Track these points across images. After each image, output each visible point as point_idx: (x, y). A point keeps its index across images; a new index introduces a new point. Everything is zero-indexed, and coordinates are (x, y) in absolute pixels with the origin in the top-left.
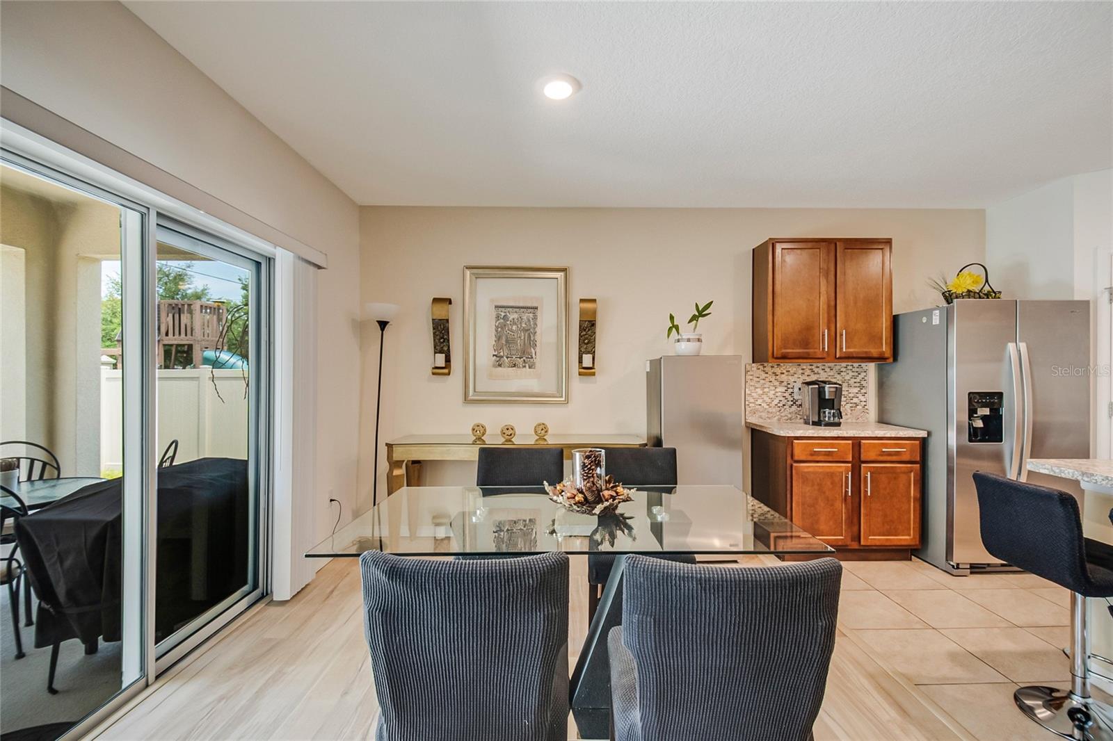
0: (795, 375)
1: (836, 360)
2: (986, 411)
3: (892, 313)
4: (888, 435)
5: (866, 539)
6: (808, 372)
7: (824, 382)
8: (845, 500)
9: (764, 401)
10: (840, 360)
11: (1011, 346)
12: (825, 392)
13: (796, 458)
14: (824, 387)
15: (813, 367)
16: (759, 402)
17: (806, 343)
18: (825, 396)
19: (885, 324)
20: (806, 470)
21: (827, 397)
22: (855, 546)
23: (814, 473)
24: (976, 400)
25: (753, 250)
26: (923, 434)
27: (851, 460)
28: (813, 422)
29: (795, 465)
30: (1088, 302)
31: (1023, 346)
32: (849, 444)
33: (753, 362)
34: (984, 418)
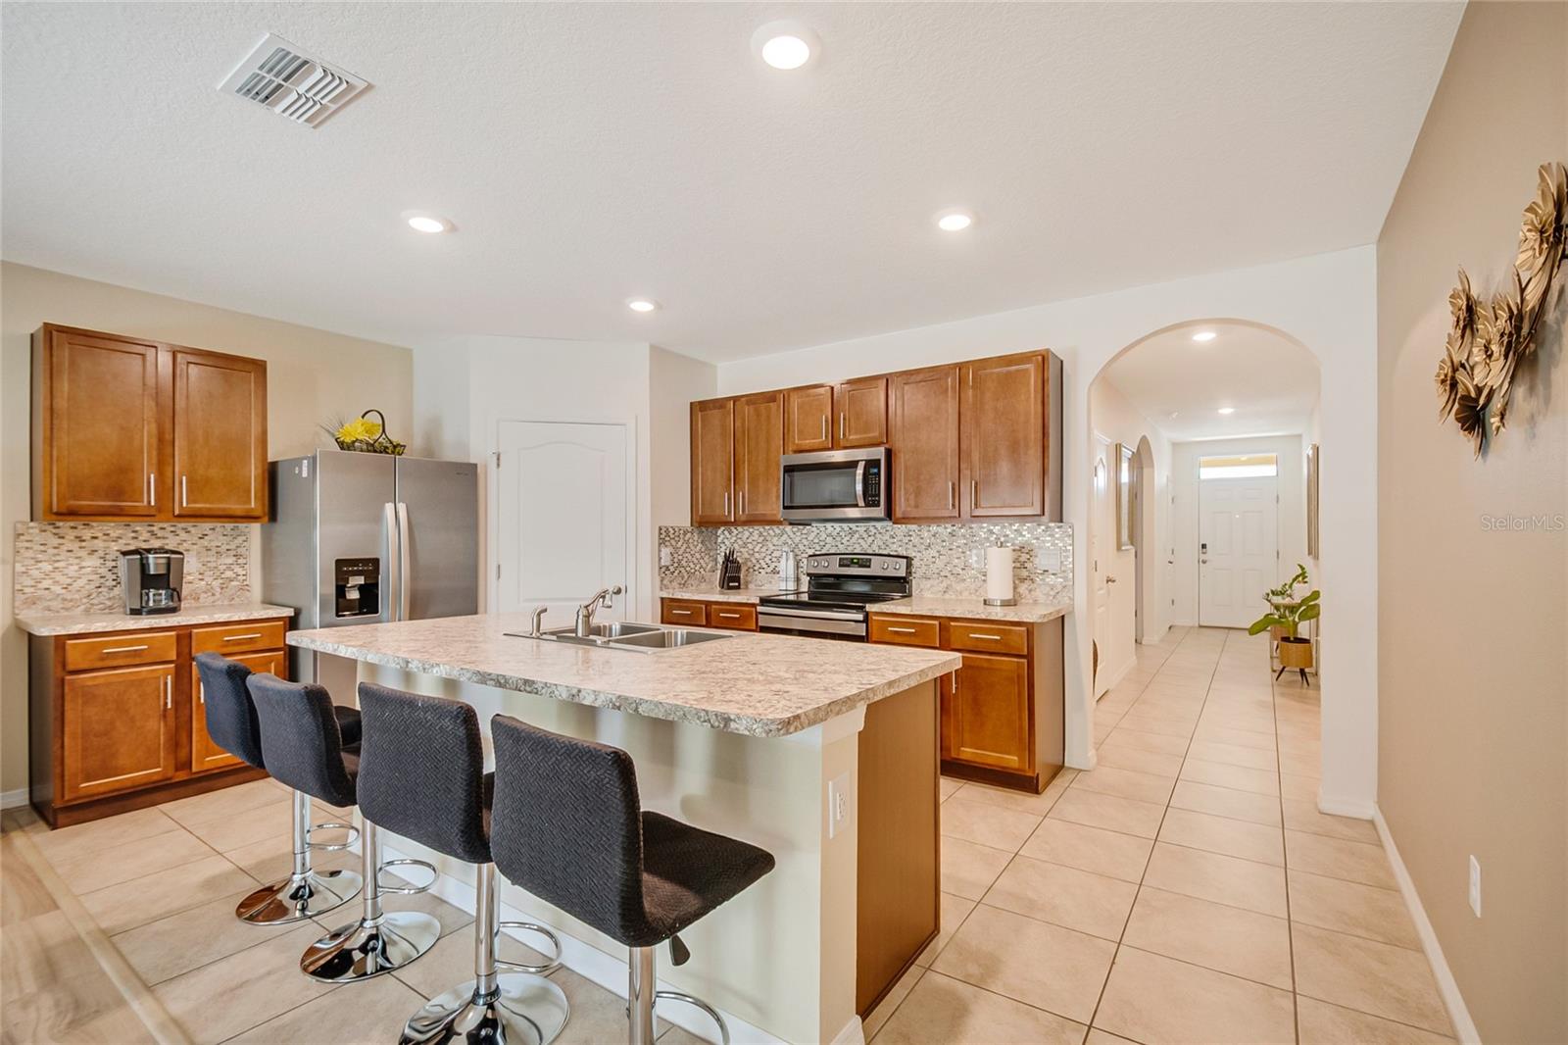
0: (120, 541)
1: (176, 519)
2: (361, 580)
3: (267, 459)
4: (236, 618)
5: (201, 761)
6: (145, 535)
7: (149, 551)
8: (165, 716)
9: (56, 582)
10: (180, 519)
11: (389, 507)
12: (148, 564)
13: (70, 667)
14: (147, 558)
15: (154, 528)
16: (46, 584)
17: (118, 493)
18: (149, 571)
19: (254, 473)
20: (90, 683)
21: (152, 572)
22: (182, 776)
23: (108, 684)
24: (344, 568)
25: (32, 335)
26: (290, 612)
27: (174, 658)
28: (131, 610)
29: (68, 678)
30: (476, 465)
31: (402, 508)
32: (171, 636)
33: (32, 520)
34: (361, 588)
